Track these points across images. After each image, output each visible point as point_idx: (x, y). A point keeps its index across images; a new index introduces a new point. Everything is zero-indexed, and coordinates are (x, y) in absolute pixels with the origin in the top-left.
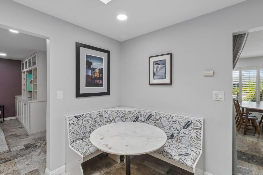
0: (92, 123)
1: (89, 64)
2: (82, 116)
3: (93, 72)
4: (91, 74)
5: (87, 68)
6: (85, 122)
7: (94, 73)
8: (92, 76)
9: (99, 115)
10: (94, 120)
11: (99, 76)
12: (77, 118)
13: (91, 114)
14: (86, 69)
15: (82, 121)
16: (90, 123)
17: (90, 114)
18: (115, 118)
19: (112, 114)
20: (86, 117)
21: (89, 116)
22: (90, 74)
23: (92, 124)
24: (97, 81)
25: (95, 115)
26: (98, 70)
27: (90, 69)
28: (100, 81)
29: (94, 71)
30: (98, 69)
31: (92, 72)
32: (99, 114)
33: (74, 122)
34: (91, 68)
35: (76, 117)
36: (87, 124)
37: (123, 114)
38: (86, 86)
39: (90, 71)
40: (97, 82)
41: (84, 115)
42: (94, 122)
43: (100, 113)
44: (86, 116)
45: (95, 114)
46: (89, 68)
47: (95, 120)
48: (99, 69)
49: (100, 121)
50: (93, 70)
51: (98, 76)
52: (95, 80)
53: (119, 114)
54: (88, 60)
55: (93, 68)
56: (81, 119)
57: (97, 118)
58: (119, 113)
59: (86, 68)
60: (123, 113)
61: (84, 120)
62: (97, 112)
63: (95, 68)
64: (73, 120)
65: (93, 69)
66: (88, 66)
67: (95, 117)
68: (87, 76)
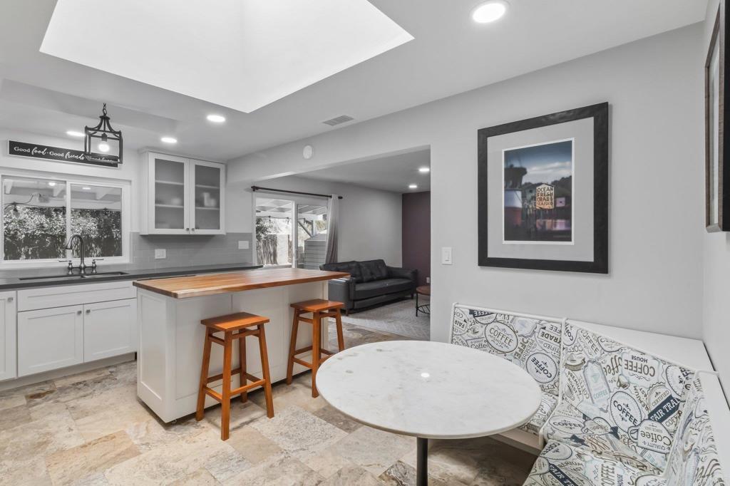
0: (513, 345)
1: (514, 177)
2: (488, 314)
3: (529, 196)
4: (523, 203)
5: (508, 188)
6: (493, 335)
7: (534, 198)
8: (524, 209)
9: (543, 330)
10: (520, 339)
11: (551, 207)
12: (474, 317)
13: (513, 319)
14: (506, 190)
15: (484, 327)
16: (507, 342)
17: (511, 318)
18: (586, 360)
19: (582, 344)
20: (496, 321)
21: (508, 321)
22: (519, 204)
23: (511, 349)
24: (545, 223)
25: (526, 325)
26: (547, 186)
27: (517, 188)
28: (558, 221)
29: (531, 191)
30: (550, 183)
31: (524, 197)
32: (544, 328)
33: (465, 321)
34: (521, 186)
35: (472, 312)
36: (496, 342)
37: (613, 360)
38: (506, 239)
39: (519, 194)
40: (544, 226)
41: (494, 315)
42: (520, 345)
43: (548, 326)
44: (499, 318)
45: (526, 321)
46: (516, 186)
47: (525, 340)
48: (555, 184)
49: (544, 352)
50: (527, 191)
51: (548, 206)
52: (536, 219)
53: (598, 354)
54: (512, 166)
55: (530, 183)
56: (483, 322)
57: (533, 338)
58: (600, 349)
59: (505, 187)
60: (614, 354)
61: (489, 327)
62: (538, 321)
63: (534, 182)
64: (464, 317)
65: (528, 188)
66: (511, 183)
67: (526, 331)
68: (510, 211)
